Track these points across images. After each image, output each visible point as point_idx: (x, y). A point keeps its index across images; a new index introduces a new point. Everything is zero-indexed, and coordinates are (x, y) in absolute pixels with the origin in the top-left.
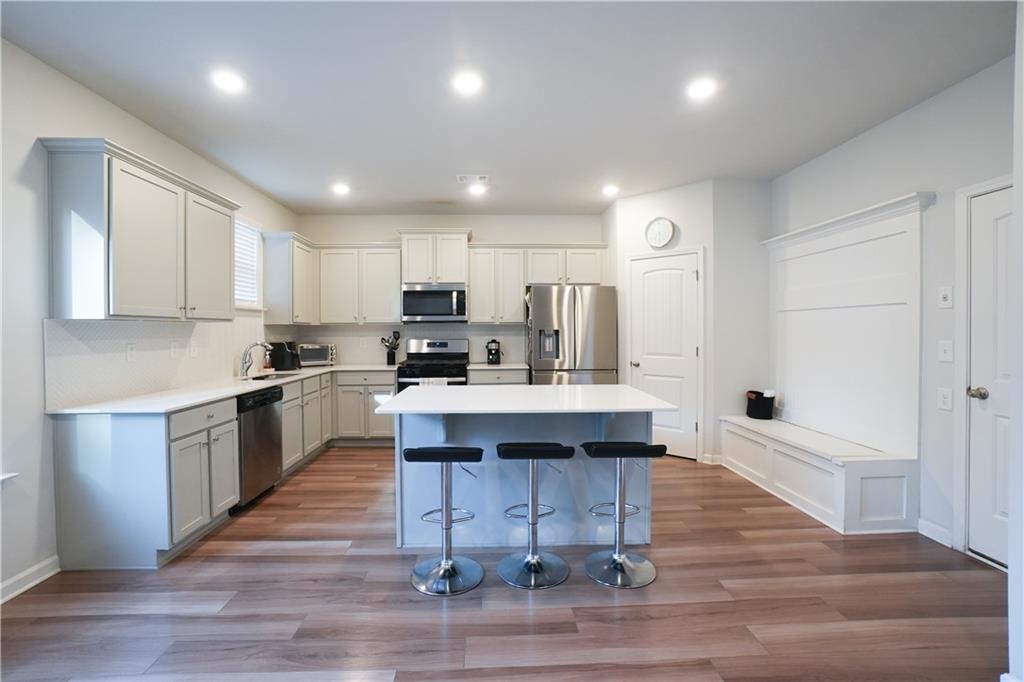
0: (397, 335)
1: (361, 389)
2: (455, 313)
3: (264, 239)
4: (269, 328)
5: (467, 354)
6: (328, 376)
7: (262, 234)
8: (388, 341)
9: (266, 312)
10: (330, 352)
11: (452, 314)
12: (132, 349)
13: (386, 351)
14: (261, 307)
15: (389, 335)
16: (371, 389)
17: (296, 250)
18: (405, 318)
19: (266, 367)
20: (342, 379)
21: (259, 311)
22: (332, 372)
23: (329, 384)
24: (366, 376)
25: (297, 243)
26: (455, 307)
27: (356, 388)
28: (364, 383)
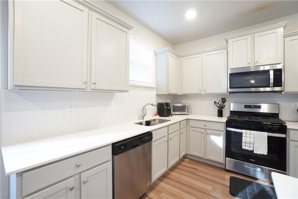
0: (224, 100)
1: (203, 131)
2: (271, 85)
3: (156, 54)
4: (158, 95)
5: (278, 114)
6: (185, 122)
7: (155, 51)
8: (218, 103)
9: (156, 88)
10: (187, 108)
11: (269, 87)
12: (71, 107)
13: (217, 109)
14: (154, 86)
15: (219, 100)
16: (208, 131)
17: (169, 56)
18: (230, 90)
19: (155, 115)
20: (192, 124)
21: (153, 88)
22: (187, 119)
23: (185, 126)
24: (206, 123)
25: (170, 54)
26: (272, 81)
27: (200, 130)
28: (205, 127)
